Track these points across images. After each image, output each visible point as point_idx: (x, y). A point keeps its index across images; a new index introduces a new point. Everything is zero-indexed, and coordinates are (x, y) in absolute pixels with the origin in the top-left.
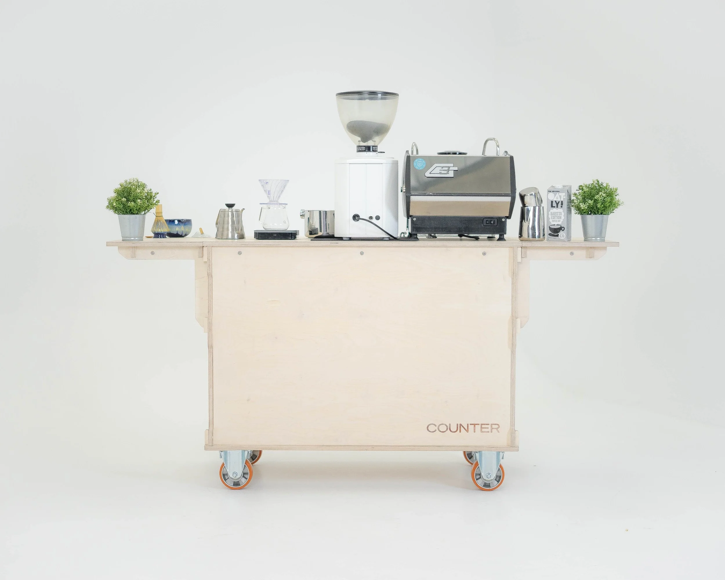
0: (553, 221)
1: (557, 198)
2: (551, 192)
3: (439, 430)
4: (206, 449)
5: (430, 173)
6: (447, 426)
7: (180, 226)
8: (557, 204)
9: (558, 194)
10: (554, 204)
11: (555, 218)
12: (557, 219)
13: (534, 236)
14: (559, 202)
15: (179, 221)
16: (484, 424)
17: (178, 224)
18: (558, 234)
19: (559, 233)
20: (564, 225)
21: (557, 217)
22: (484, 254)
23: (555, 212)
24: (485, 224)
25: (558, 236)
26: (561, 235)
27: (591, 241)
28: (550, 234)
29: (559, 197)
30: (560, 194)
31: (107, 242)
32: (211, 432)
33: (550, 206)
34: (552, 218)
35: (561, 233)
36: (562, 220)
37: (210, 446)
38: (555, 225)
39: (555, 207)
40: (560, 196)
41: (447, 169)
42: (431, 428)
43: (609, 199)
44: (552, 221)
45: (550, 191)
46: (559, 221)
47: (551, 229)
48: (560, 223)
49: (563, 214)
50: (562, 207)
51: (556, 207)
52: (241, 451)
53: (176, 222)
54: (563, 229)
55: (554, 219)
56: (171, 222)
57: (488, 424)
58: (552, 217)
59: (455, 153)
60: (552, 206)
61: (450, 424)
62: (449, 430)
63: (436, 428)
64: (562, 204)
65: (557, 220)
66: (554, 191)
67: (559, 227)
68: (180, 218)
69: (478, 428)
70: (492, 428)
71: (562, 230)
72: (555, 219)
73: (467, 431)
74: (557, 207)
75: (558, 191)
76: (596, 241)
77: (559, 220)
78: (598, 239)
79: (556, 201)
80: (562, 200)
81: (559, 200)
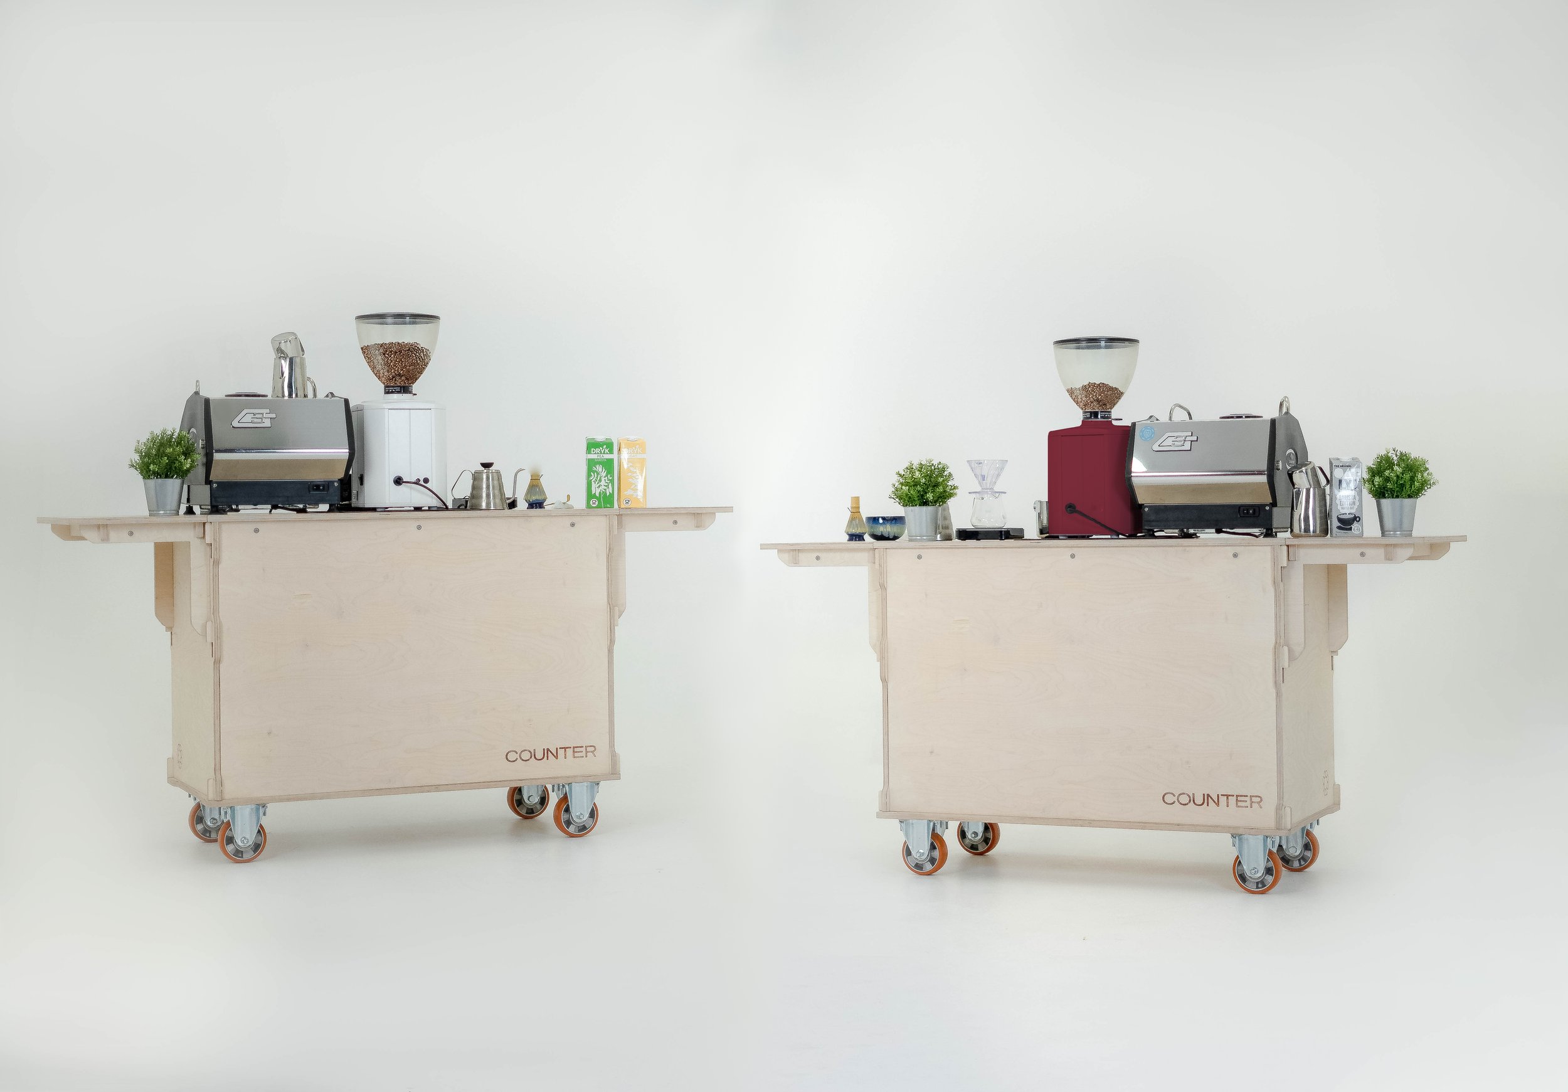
2: (1340, 466)
3: (1179, 801)
4: (878, 817)
6: (1189, 797)
7: (884, 526)
9: (1349, 471)
13: (1307, 530)
14: (1350, 481)
15: (884, 519)
16: (1241, 796)
17: (883, 523)
19: (1352, 526)
20: (1360, 514)
21: (1349, 503)
22: (1235, 555)
23: (1346, 496)
24: (1242, 515)
25: (1350, 529)
26: (1354, 529)
27: (1389, 536)
28: (1339, 528)
31: (761, 545)
32: (886, 794)
35: (1355, 526)
36: (1356, 507)
37: (886, 810)
38: (1346, 514)
41: (1182, 439)
42: (1169, 798)
43: (1407, 476)
44: (1342, 508)
46: (1350, 508)
47: (1340, 520)
48: (1353, 511)
49: (1357, 497)
52: (926, 821)
53: (881, 521)
54: (1358, 519)
55: (1345, 506)
56: (875, 520)
58: (1342, 503)
59: (1241, 417)
61: (1194, 794)
62: (1192, 801)
63: (1175, 799)
65: (1348, 506)
66: (1343, 466)
67: (1351, 517)
68: (885, 515)
69: (1232, 800)
71: (1357, 521)
73: (1217, 804)
75: (1349, 466)
76: (1395, 536)
77: (1352, 505)
78: (1398, 533)
81: (1350, 478)
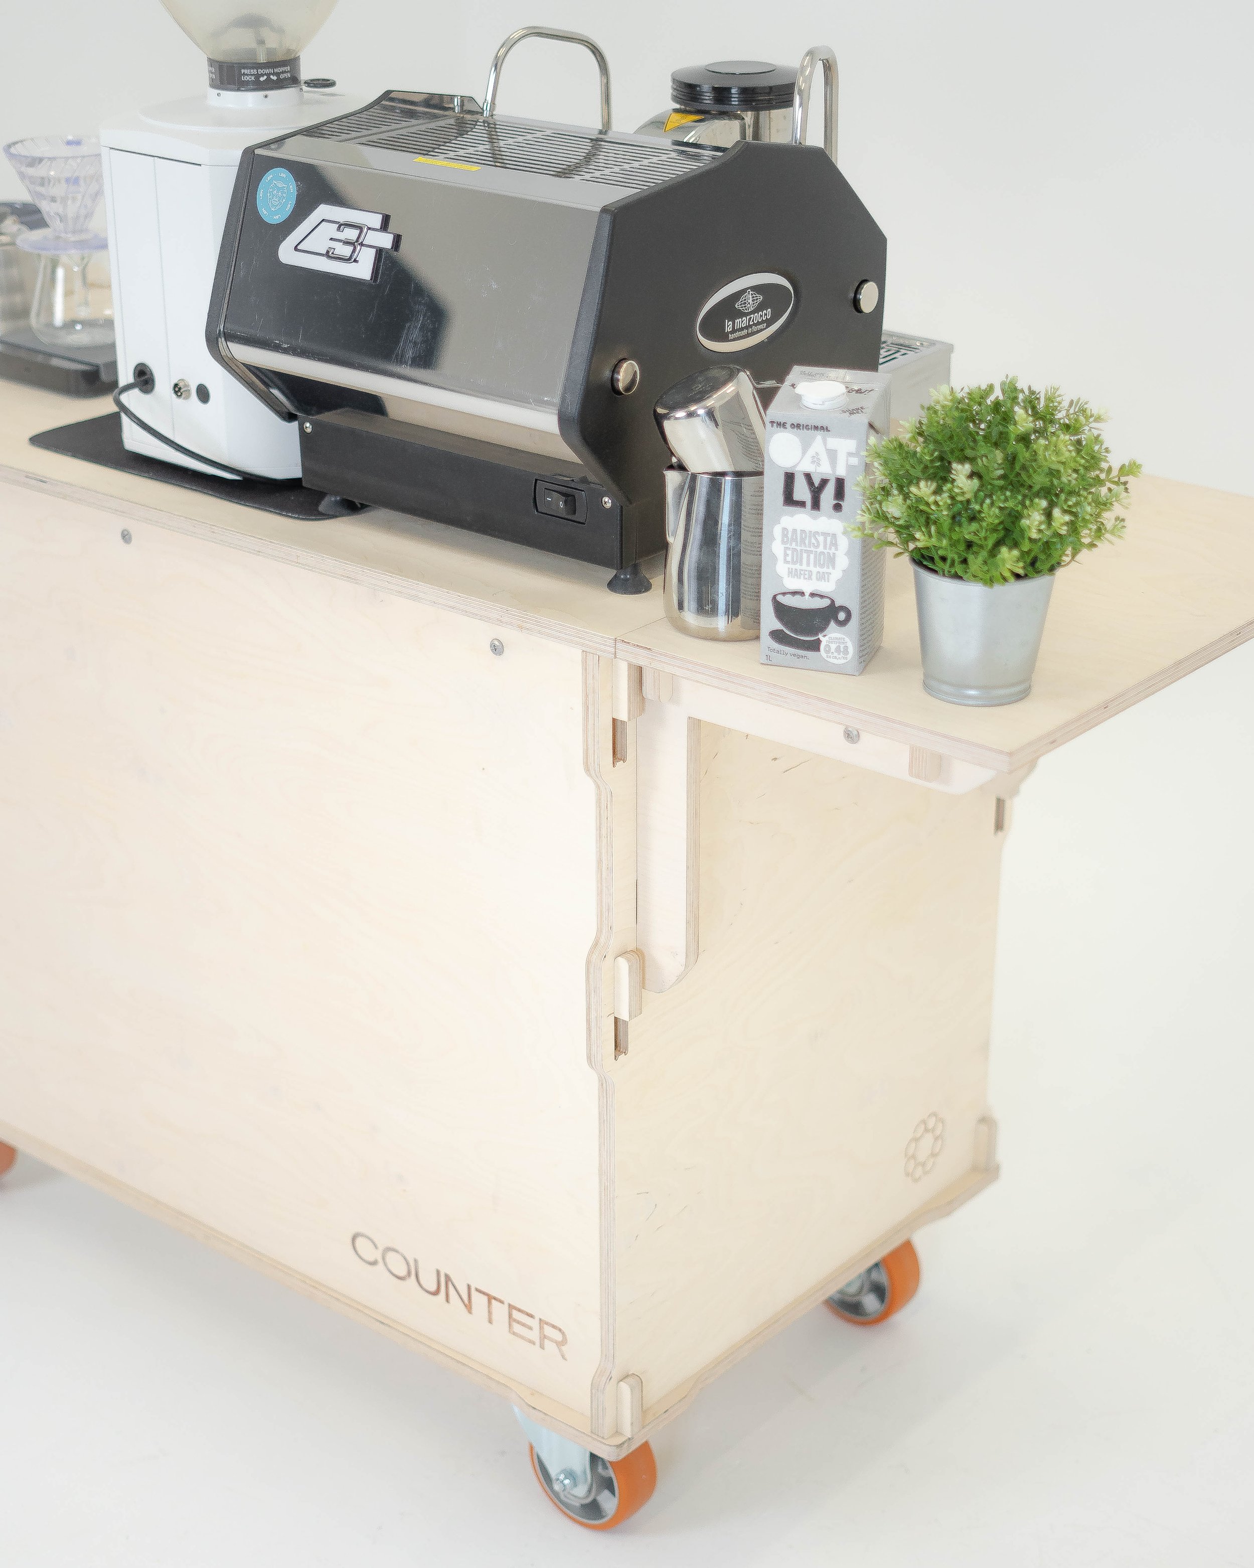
0: (792, 573)
1: (816, 460)
2: (788, 426)
3: (385, 1263)
5: (296, 249)
6: (407, 1263)
8: (817, 491)
9: (818, 441)
10: (802, 492)
11: (805, 561)
12: (811, 568)
14: (824, 482)
16: (520, 1310)
18: (819, 642)
19: (820, 636)
20: (849, 599)
21: (812, 556)
22: (497, 647)
23: (803, 531)
25: (815, 646)
26: (833, 647)
28: (776, 635)
29: (824, 457)
30: (834, 442)
33: (781, 498)
34: (789, 559)
35: (831, 637)
36: (836, 574)
38: (802, 594)
39: (802, 504)
40: (832, 455)
41: (352, 234)
42: (364, 1249)
44: (790, 573)
45: (779, 424)
46: (822, 577)
47: (783, 610)
48: (826, 587)
49: (844, 543)
50: (838, 508)
51: (809, 504)
54: (842, 616)
55: (798, 566)
57: (531, 1316)
58: (789, 552)
60: (789, 499)
61: (416, 1261)
62: (413, 1277)
63: (378, 1256)
64: (840, 493)
65: (815, 570)
66: (798, 426)
67: (824, 603)
69: (500, 1311)
70: (543, 1337)
71: (836, 621)
72: (804, 567)
73: (469, 1307)
74: (816, 505)
75: (822, 428)
77: (821, 570)
79: (808, 476)
80: (841, 472)
81: (822, 469)
